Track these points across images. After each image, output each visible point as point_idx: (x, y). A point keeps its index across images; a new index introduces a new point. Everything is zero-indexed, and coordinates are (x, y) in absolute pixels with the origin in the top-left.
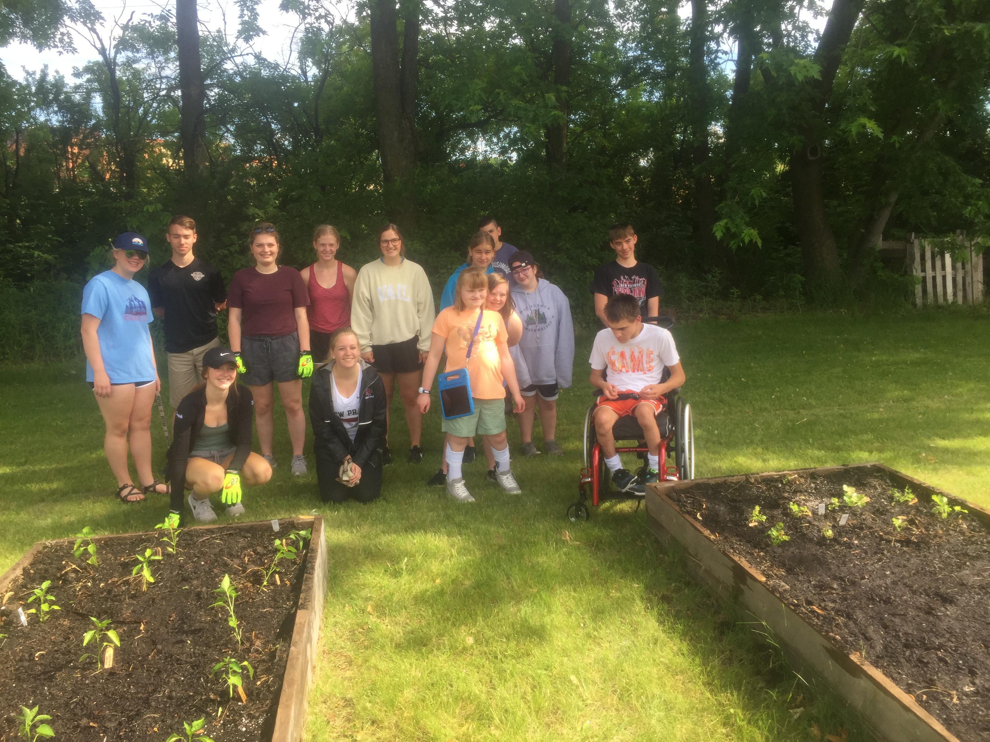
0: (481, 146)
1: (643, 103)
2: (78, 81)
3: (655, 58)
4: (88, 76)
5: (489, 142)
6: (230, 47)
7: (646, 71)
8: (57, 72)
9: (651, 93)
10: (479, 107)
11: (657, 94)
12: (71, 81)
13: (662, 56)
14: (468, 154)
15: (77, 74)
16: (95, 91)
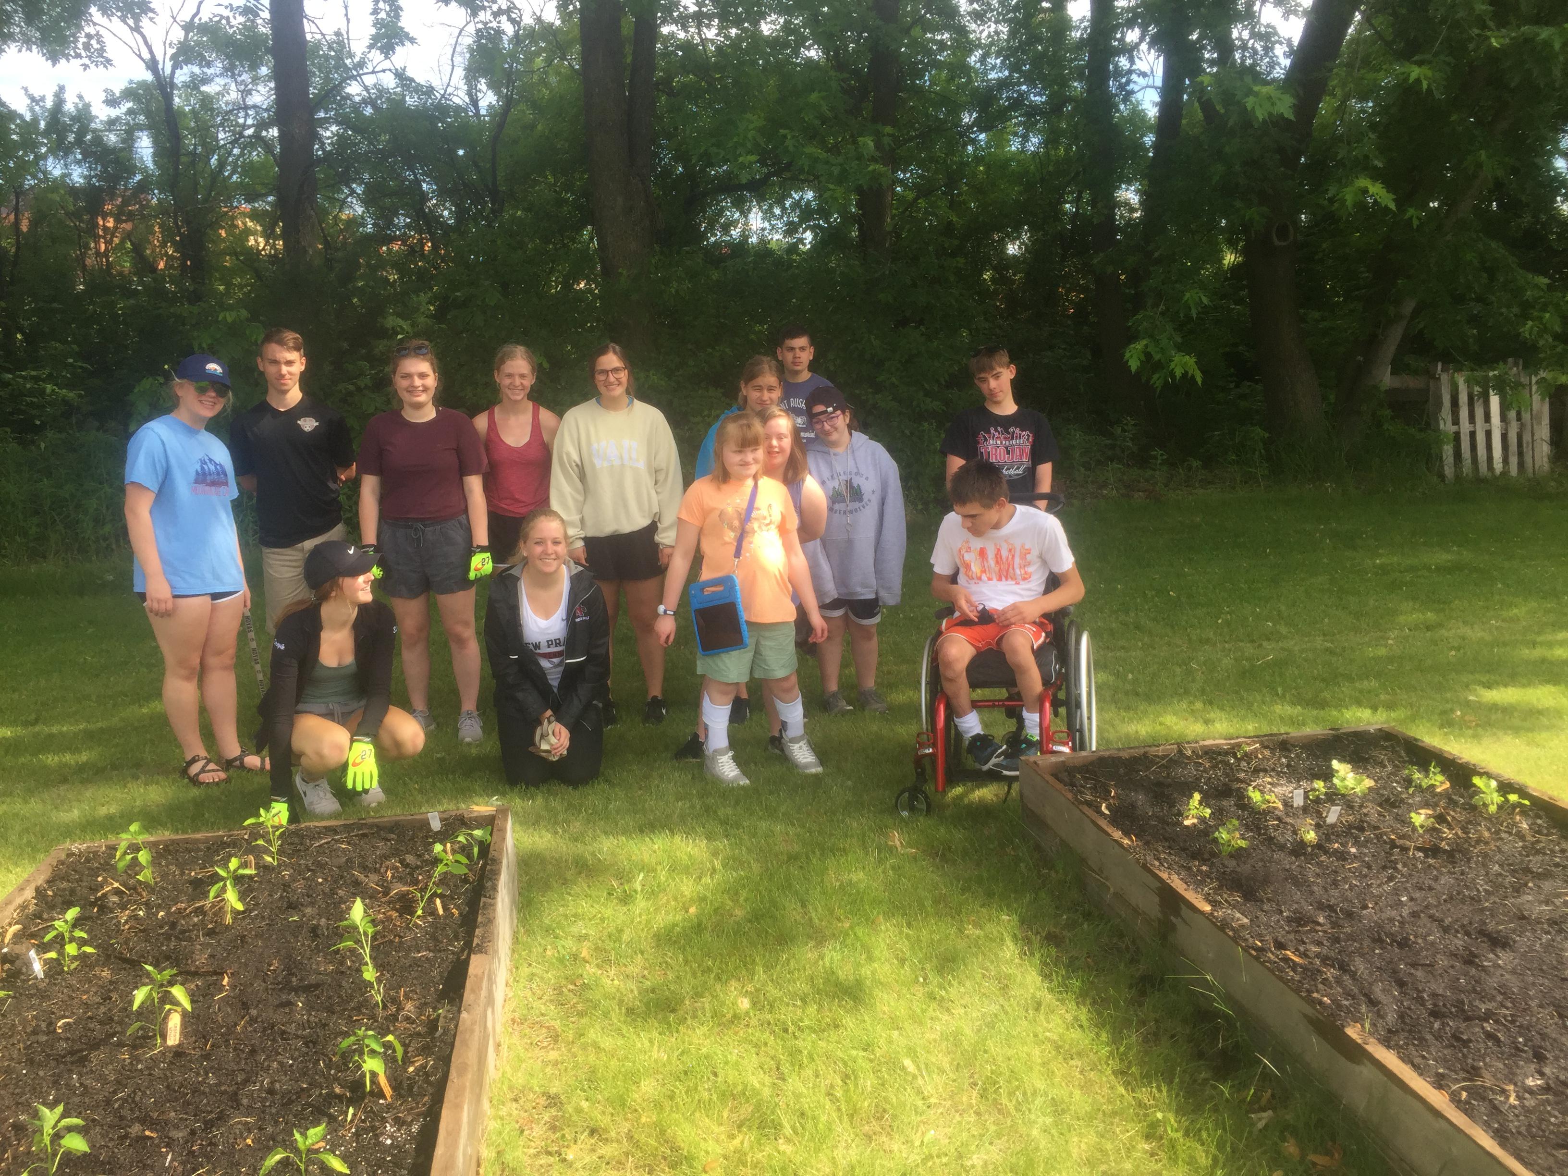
0: (756, 220)
1: (1013, 153)
2: (114, 112)
3: (1031, 82)
4: (130, 105)
5: (768, 215)
6: (357, 59)
7: (1018, 103)
8: (80, 97)
9: (1025, 138)
10: (753, 158)
11: (1035, 140)
12: (101, 113)
13: (1043, 78)
14: (735, 233)
15: (112, 102)
16: (140, 128)
